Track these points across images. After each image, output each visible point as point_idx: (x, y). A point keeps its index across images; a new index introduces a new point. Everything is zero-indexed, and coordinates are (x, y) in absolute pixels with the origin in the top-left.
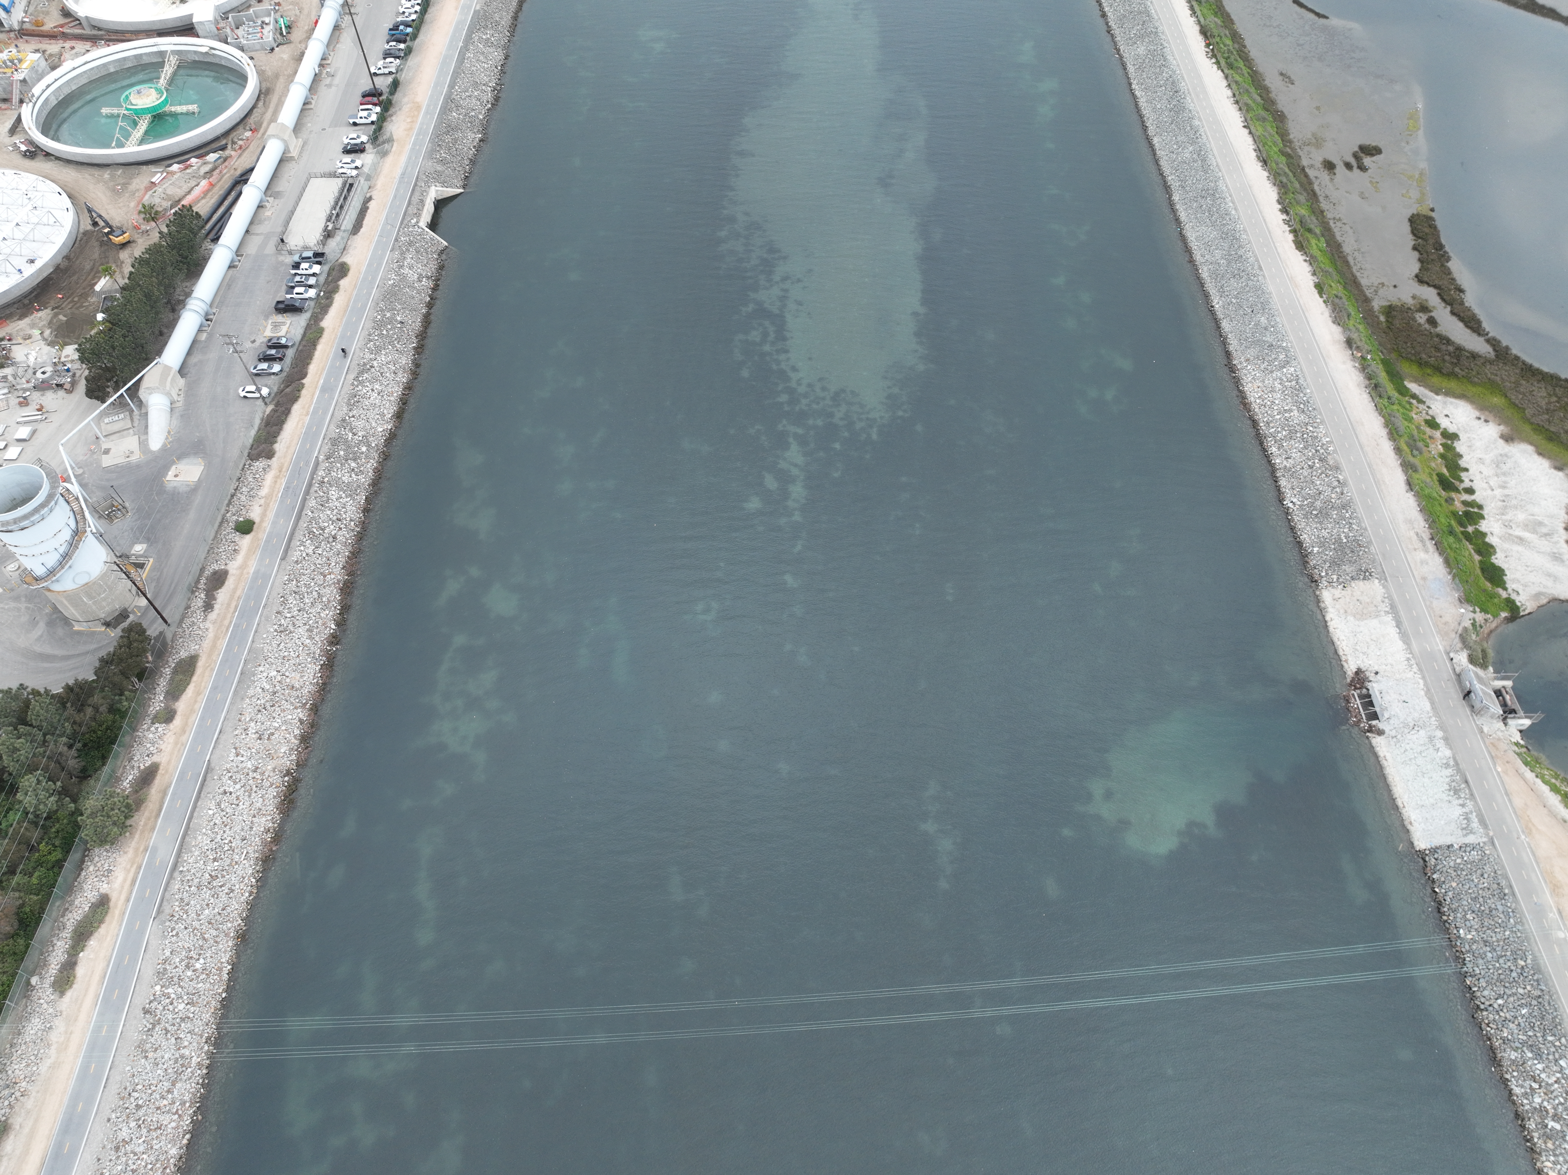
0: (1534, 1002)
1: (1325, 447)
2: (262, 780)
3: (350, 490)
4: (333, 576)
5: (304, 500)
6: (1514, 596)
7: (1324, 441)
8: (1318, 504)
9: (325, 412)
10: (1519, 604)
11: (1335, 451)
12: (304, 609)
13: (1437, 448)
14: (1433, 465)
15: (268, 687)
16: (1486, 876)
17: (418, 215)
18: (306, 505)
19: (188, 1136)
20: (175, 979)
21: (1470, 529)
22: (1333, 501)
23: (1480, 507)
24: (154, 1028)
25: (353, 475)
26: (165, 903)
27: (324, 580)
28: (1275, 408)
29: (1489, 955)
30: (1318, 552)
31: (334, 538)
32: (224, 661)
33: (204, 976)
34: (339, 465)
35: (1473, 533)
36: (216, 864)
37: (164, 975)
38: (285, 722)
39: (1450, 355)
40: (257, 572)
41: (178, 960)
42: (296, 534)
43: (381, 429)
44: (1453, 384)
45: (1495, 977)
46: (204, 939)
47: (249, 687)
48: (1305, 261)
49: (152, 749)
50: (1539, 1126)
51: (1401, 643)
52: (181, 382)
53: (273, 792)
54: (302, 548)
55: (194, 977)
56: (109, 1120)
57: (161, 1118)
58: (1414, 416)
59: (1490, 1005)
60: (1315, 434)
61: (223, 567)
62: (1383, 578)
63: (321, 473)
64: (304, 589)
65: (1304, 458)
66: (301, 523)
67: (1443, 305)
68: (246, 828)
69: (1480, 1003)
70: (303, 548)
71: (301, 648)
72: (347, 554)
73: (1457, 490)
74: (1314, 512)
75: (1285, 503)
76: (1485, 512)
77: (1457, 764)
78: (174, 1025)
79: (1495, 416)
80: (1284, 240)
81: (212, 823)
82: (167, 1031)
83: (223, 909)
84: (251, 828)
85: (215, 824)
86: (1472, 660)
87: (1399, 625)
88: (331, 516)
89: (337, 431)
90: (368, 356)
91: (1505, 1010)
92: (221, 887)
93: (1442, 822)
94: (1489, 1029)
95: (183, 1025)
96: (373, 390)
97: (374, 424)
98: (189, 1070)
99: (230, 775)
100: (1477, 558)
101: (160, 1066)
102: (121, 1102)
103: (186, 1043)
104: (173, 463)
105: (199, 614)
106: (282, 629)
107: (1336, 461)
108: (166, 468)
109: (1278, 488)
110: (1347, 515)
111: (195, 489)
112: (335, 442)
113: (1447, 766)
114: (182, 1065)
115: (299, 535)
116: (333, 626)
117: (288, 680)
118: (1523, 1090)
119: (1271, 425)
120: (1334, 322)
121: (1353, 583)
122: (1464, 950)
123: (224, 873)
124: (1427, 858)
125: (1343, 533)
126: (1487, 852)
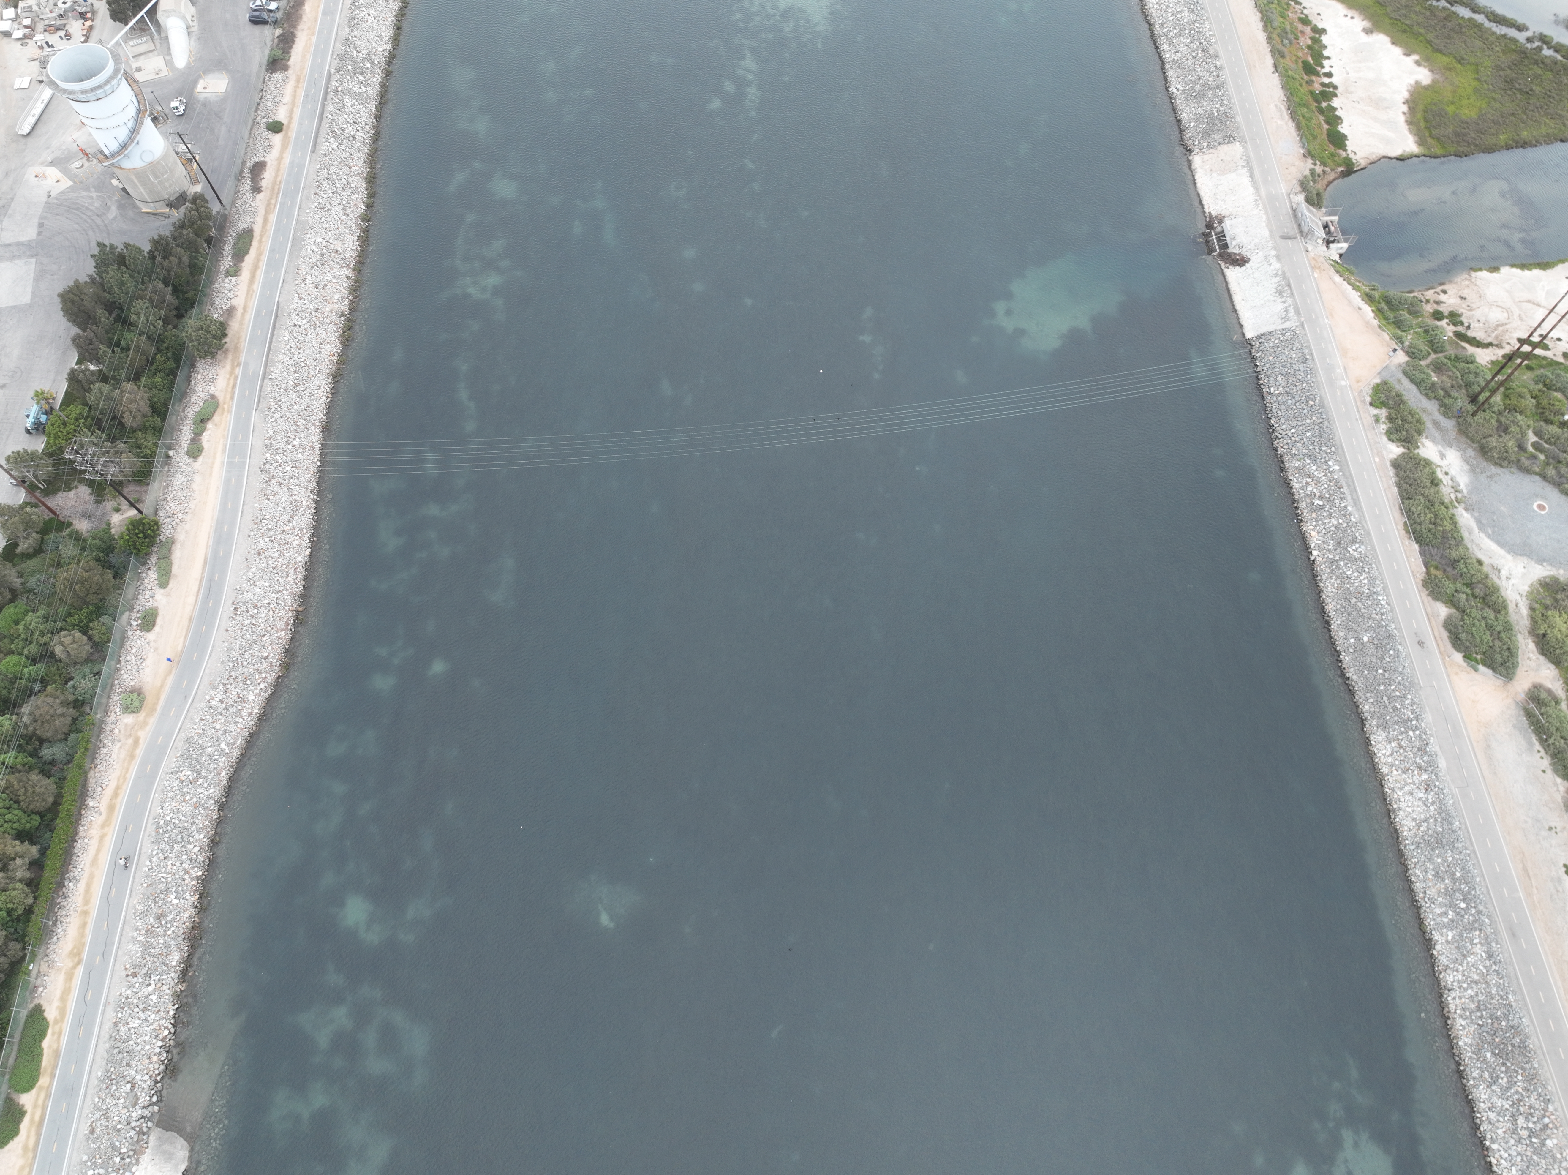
0: (1316, 427)
1: (1207, 40)
2: (323, 318)
3: (361, 99)
4: (357, 168)
5: (323, 105)
6: (1352, 156)
7: (1207, 34)
8: (1198, 87)
9: (330, 33)
10: (1354, 161)
12: (337, 193)
13: (1304, 41)
14: (1300, 54)
15: (317, 250)
16: (1294, 349)
18: (326, 109)
19: (309, 550)
20: (280, 450)
21: (1324, 105)
22: (1210, 83)
23: (1335, 87)
24: (270, 481)
25: (362, 87)
26: (262, 399)
27: (350, 171)
28: (1170, 11)
29: (1289, 402)
30: (1194, 126)
31: (354, 137)
32: (277, 230)
33: (301, 450)
34: (349, 78)
35: (1326, 107)
36: (296, 375)
37: (271, 447)
38: (335, 278)
40: (292, 163)
41: (279, 438)
42: (321, 133)
43: (381, 50)
45: (1291, 416)
46: (297, 426)
47: (301, 250)
49: (229, 294)
50: (1309, 505)
51: (1252, 189)
52: (194, 10)
53: (332, 328)
55: (294, 450)
56: (249, 536)
57: (287, 537)
58: (1289, 14)
59: (1285, 435)
60: (1201, 30)
61: (262, 159)
62: (1243, 141)
63: (334, 83)
64: (335, 177)
65: (1190, 51)
66: (323, 123)
68: (315, 352)
69: (1278, 434)
70: (329, 144)
71: (339, 222)
72: (366, 151)
73: (1317, 74)
74: (1194, 94)
75: (1170, 89)
76: (1338, 92)
77: (1284, 273)
78: (285, 480)
79: (1360, 13)
81: (288, 347)
82: (281, 484)
83: (308, 407)
84: (320, 352)
85: (291, 347)
86: (1308, 200)
87: (1252, 176)
88: (348, 120)
89: (343, 48)
91: (1295, 436)
92: (303, 391)
93: (1268, 316)
94: (1282, 449)
95: (291, 480)
97: (374, 45)
98: (302, 509)
99: (297, 312)
100: (1326, 126)
101: (280, 505)
102: (256, 526)
103: (296, 493)
104: (200, 77)
105: (249, 196)
106: (321, 206)
107: (1216, 51)
108: (195, 83)
109: (1166, 79)
110: (1220, 94)
111: (224, 99)
112: (342, 57)
113: (1276, 275)
114: (296, 506)
115: (323, 133)
116: (363, 207)
117: (332, 246)
118: (1301, 485)
119: (1165, 26)
121: (1219, 148)
122: (1272, 401)
123: (304, 382)
124: (1254, 343)
125: (1215, 109)
126: (1298, 332)
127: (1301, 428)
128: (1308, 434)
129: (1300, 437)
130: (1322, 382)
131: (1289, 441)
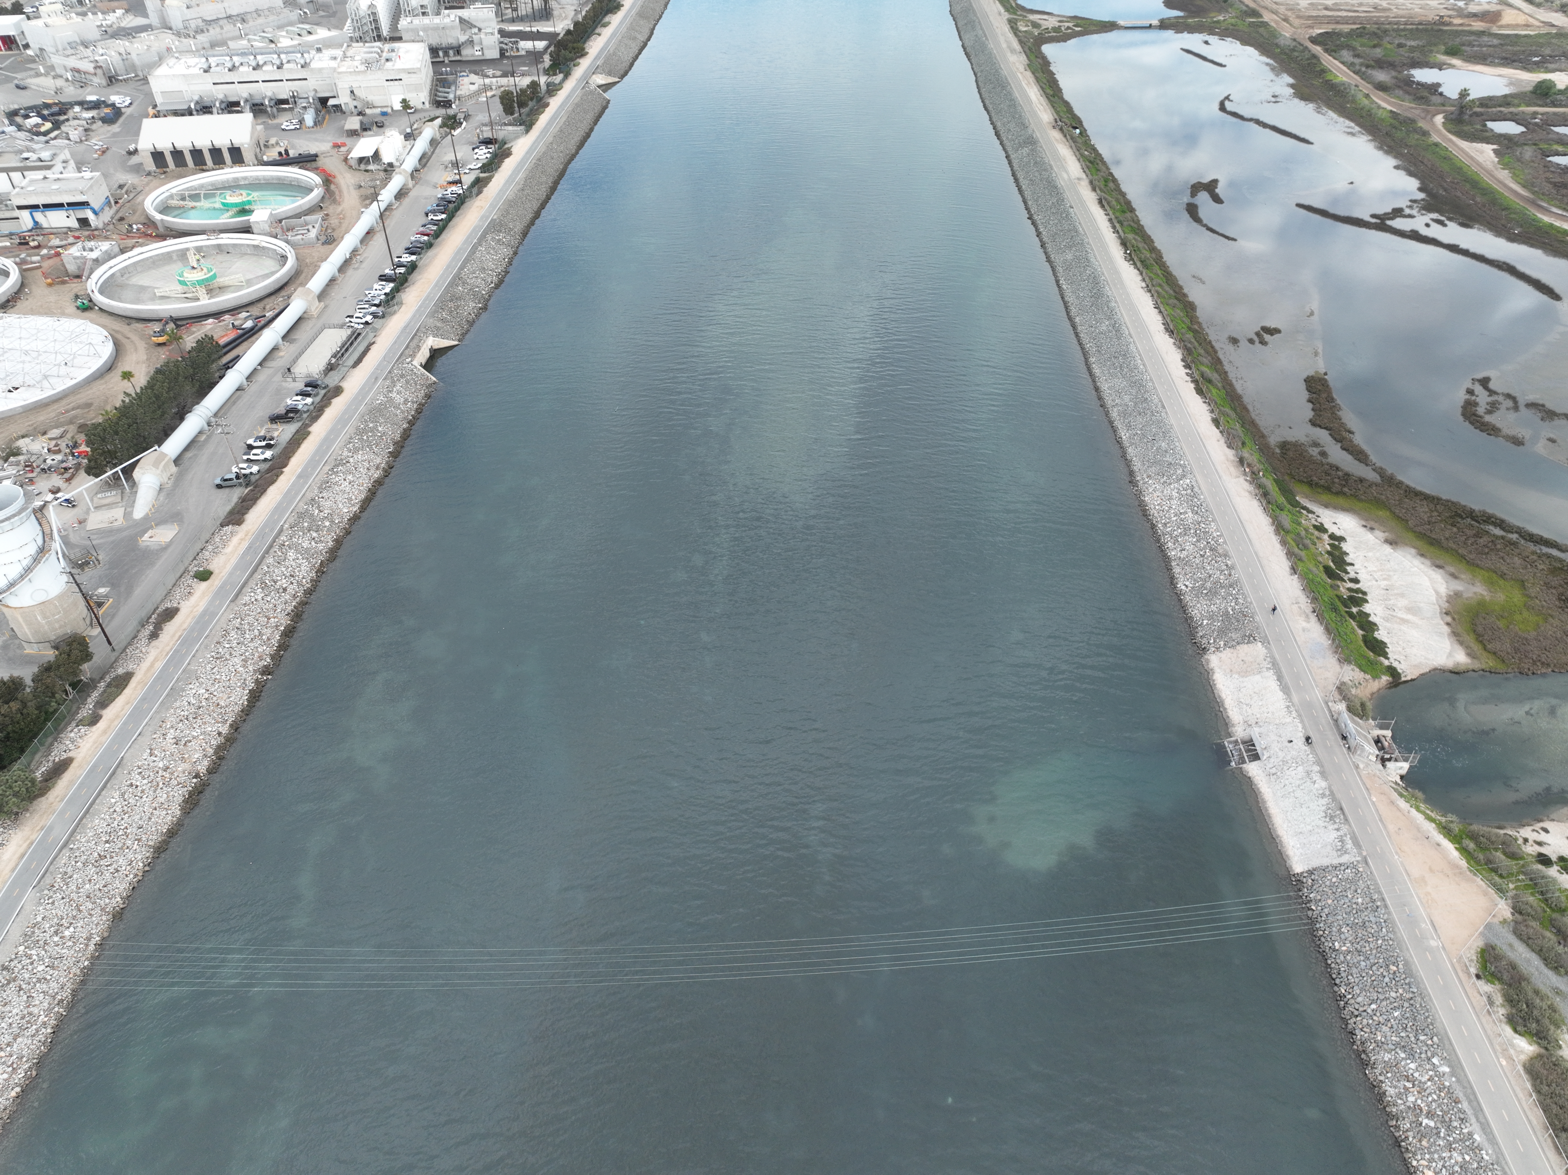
0: (1406, 1005)
1: (1215, 539)
2: (171, 779)
3: (307, 553)
4: (276, 620)
5: (263, 557)
6: (1395, 664)
7: (1215, 534)
8: (1208, 585)
9: (297, 494)
10: (1400, 671)
11: (1225, 542)
12: (243, 643)
13: (1324, 546)
14: (1320, 559)
15: (194, 702)
16: (1359, 891)
17: (413, 356)
18: (264, 561)
19: (18, 1089)
20: (41, 943)
21: (1354, 610)
22: (1221, 581)
23: (1365, 593)
24: (8, 983)
25: (313, 543)
26: (48, 874)
27: (268, 622)
28: (1172, 512)
29: (1363, 964)
30: (1207, 624)
31: (285, 590)
32: (158, 679)
33: (71, 943)
34: (301, 534)
35: (1357, 613)
36: (107, 845)
37: (31, 937)
38: (204, 733)
39: (1339, 478)
40: (205, 610)
41: (48, 925)
42: (249, 583)
43: (347, 511)
44: (1341, 500)
45: (1369, 984)
46: (79, 910)
47: (176, 700)
48: (1205, 402)
49: (70, 746)
50: (1414, 1125)
52: (174, 469)
53: (178, 790)
54: (252, 594)
55: (60, 943)
58: (1303, 522)
59: (1365, 1011)
60: (1207, 530)
61: (175, 606)
62: (1265, 642)
63: (283, 538)
64: (247, 627)
65: (1197, 549)
66: (256, 574)
67: (1334, 442)
68: (144, 818)
69: (1353, 1010)
71: (233, 674)
72: (294, 603)
73: (1342, 579)
74: (1205, 592)
75: (1177, 586)
76: (1368, 598)
77: (1332, 794)
78: (29, 984)
79: (1380, 526)
80: (1187, 390)
81: (112, 810)
83: (105, 886)
84: (150, 818)
85: (115, 811)
86: (1350, 709)
87: (1280, 678)
88: (285, 572)
89: (306, 507)
90: (346, 453)
91: (1378, 1014)
92: (107, 866)
93: (1319, 846)
94: (1362, 1033)
96: (345, 480)
97: (341, 506)
99: (140, 771)
100: (1361, 632)
104: (151, 528)
105: (144, 641)
106: (218, 656)
107: (1225, 550)
108: (143, 532)
109: (1172, 575)
110: (1234, 592)
111: (165, 548)
112: (301, 516)
113: (1323, 795)
115: (252, 584)
116: (268, 659)
117: (215, 698)
118: (1397, 1090)
119: (1168, 525)
120: (1228, 447)
121: (1238, 647)
122: (1338, 961)
123: (114, 854)
124: (1305, 880)
125: (1230, 606)
126: (1361, 869)
127: (1384, 1003)
128: (1396, 1014)
129: (1385, 1017)
130: (1404, 939)
131: (1371, 1022)
